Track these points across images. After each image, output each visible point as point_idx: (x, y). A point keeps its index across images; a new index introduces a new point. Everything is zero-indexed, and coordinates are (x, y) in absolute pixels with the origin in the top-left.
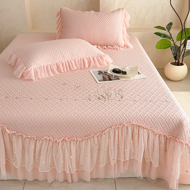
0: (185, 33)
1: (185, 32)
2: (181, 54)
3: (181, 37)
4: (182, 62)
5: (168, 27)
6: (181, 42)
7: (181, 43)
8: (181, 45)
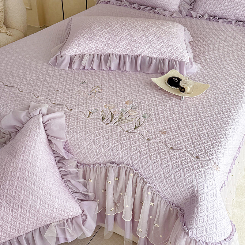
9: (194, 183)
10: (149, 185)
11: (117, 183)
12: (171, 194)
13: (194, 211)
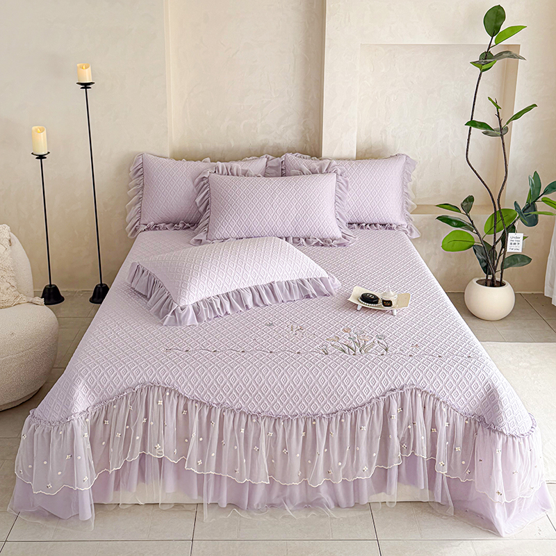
0: (503, 220)
1: (501, 216)
2: (498, 262)
3: (495, 227)
4: (501, 280)
5: (465, 206)
6: (495, 236)
7: (495, 238)
8: (496, 243)
9: (487, 378)
10: (441, 400)
11: (401, 415)
12: (465, 402)
13: (498, 406)
